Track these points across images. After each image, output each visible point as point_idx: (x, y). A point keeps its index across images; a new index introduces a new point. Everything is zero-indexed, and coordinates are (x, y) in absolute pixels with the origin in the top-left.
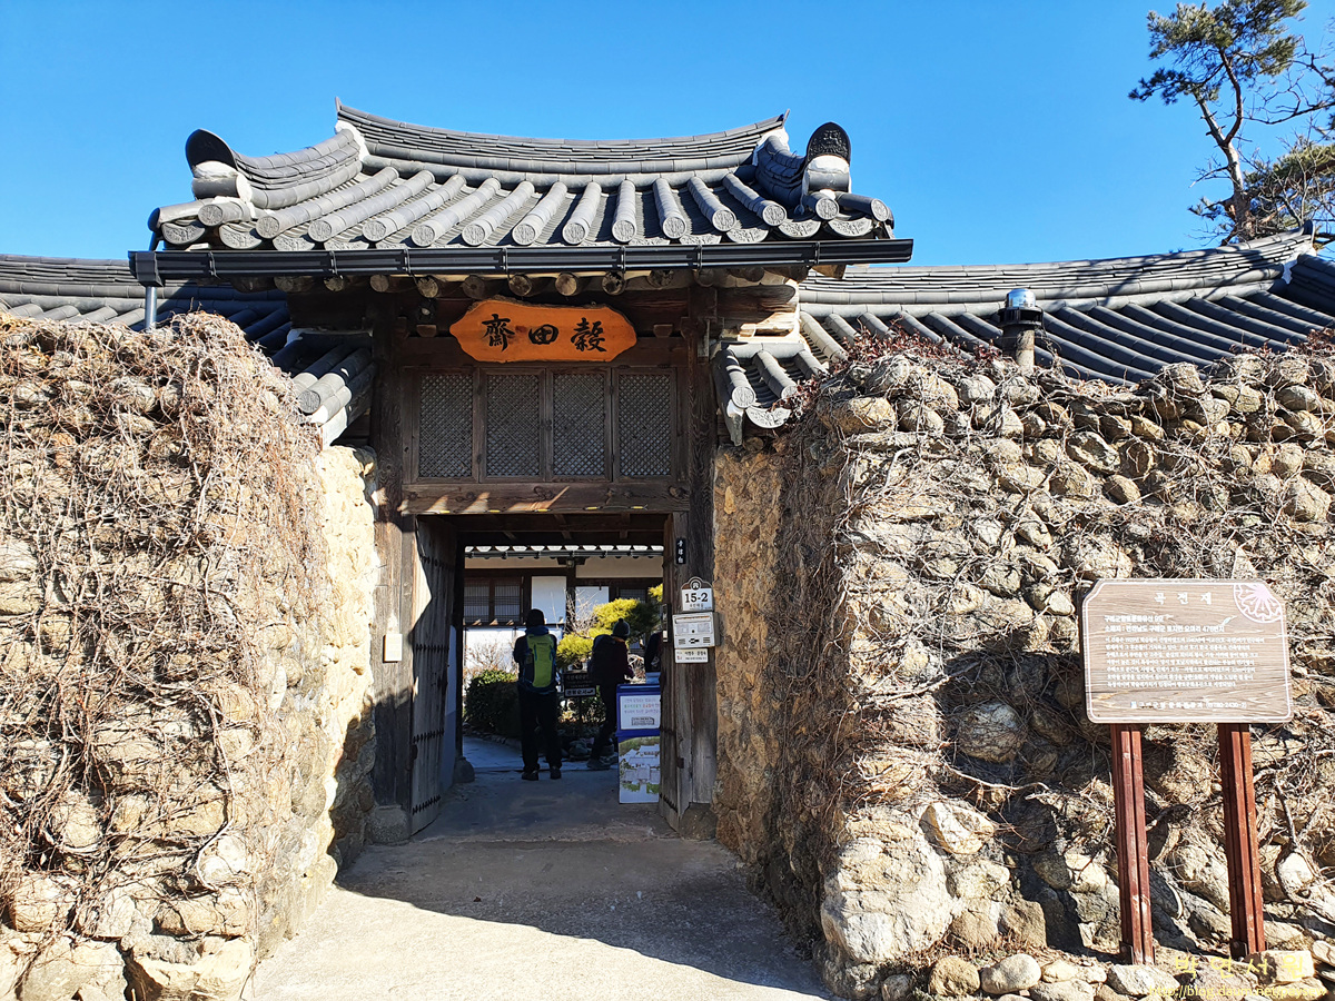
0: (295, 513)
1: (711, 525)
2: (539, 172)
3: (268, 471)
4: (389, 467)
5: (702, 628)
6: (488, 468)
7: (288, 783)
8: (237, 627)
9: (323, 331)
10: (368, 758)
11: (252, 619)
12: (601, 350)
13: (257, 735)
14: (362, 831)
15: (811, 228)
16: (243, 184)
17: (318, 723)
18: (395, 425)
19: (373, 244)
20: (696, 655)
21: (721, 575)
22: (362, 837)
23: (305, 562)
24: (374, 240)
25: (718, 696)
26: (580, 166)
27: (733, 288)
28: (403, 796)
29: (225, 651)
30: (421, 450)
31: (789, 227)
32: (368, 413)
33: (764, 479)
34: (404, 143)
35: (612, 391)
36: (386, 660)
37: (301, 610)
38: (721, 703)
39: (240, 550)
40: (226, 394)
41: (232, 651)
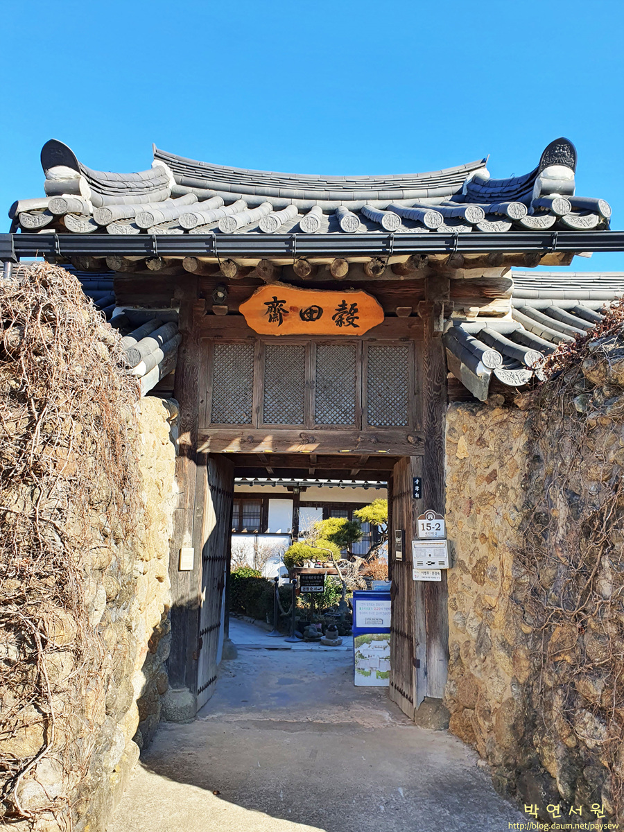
0: (118, 447)
1: (443, 468)
2: (302, 199)
3: (98, 410)
4: (188, 415)
5: (437, 553)
6: (265, 417)
7: (104, 691)
8: (64, 553)
9: (139, 309)
10: (165, 650)
11: (79, 546)
12: (356, 326)
13: (78, 655)
14: (159, 711)
15: (547, 222)
16: (84, 185)
17: (129, 629)
18: (194, 382)
19: (186, 231)
20: (430, 575)
21: (453, 509)
22: (158, 716)
23: (124, 490)
24: (188, 227)
25: (450, 610)
26: (332, 194)
27: (460, 280)
28: (191, 681)
29: (52, 577)
30: (213, 402)
31: (528, 221)
32: (173, 373)
33: (503, 430)
34: (202, 176)
35: (362, 360)
36: (181, 569)
37: (120, 533)
38: (452, 617)
39: (70, 481)
40: (64, 336)
41: (59, 576)
